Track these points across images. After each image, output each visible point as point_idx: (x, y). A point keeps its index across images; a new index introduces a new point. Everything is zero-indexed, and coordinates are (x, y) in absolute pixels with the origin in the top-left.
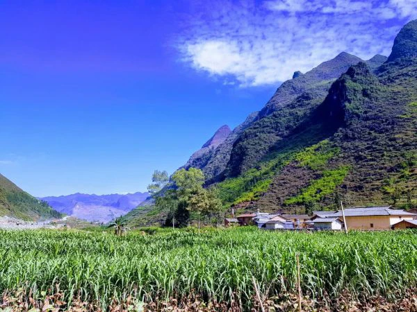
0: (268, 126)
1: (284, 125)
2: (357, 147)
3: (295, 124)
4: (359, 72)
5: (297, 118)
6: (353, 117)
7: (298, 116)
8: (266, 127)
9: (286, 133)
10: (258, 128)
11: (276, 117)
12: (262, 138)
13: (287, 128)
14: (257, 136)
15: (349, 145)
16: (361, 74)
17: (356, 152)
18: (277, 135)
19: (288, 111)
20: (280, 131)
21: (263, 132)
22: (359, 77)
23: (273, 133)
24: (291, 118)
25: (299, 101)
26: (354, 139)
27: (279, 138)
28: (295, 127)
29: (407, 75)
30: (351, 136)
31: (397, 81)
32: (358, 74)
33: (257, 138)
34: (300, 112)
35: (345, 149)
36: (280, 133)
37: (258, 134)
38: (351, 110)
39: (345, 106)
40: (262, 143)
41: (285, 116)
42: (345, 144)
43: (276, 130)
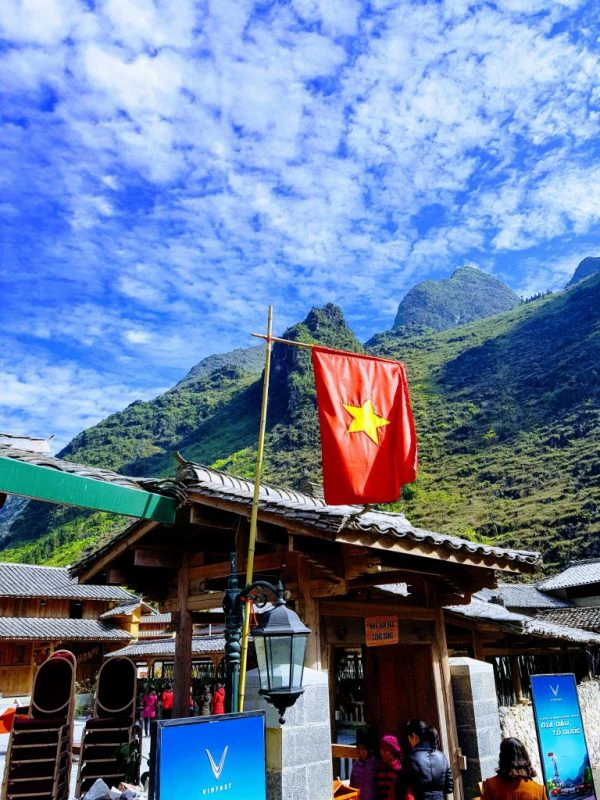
0: (137, 423)
1: (176, 422)
2: (302, 460)
3: (199, 422)
4: (326, 321)
5: (203, 410)
6: (305, 402)
7: (208, 406)
8: (135, 423)
9: (175, 439)
10: (115, 425)
11: (161, 405)
12: (119, 447)
13: (181, 430)
14: (108, 442)
15: (289, 457)
16: (329, 326)
17: (299, 471)
18: (156, 444)
19: (188, 395)
20: (163, 434)
21: (125, 434)
22: (326, 331)
23: (146, 437)
24: (193, 409)
25: (214, 379)
26: (300, 445)
27: (158, 449)
28: (196, 427)
29: (414, 345)
30: (295, 438)
31: (395, 353)
32: (323, 325)
33: (107, 447)
34: (212, 398)
35: (277, 464)
36: (163, 439)
37: (112, 438)
38: (304, 388)
39: (292, 380)
40: (118, 458)
41: (179, 405)
42: (281, 456)
43: (156, 433)
